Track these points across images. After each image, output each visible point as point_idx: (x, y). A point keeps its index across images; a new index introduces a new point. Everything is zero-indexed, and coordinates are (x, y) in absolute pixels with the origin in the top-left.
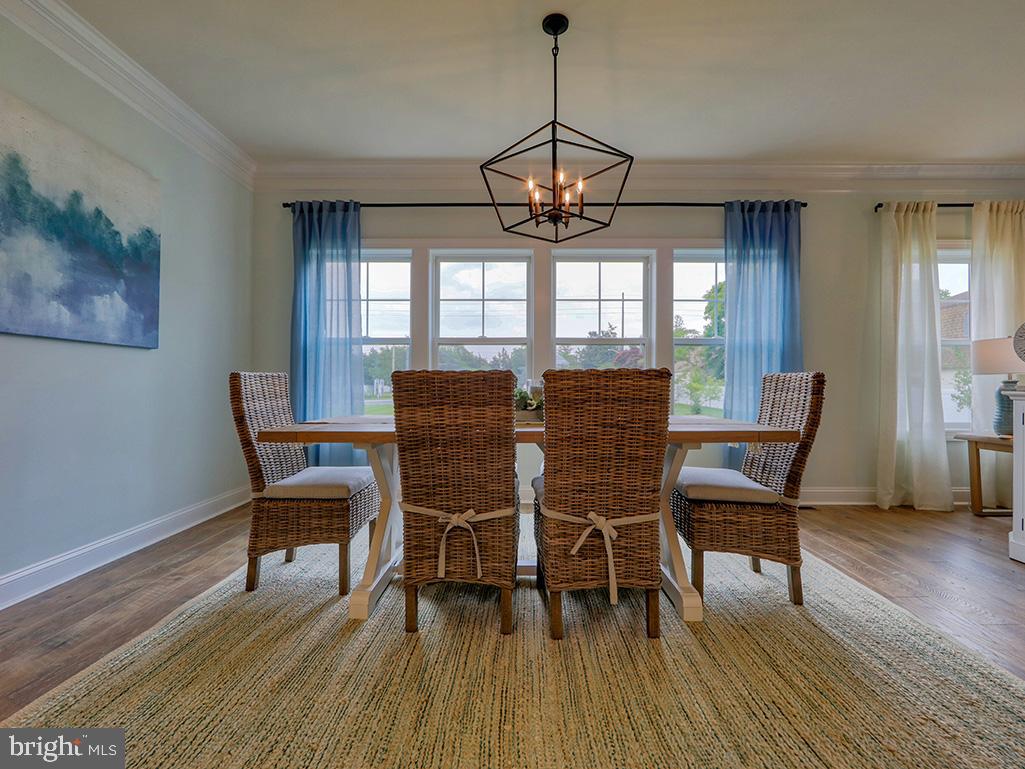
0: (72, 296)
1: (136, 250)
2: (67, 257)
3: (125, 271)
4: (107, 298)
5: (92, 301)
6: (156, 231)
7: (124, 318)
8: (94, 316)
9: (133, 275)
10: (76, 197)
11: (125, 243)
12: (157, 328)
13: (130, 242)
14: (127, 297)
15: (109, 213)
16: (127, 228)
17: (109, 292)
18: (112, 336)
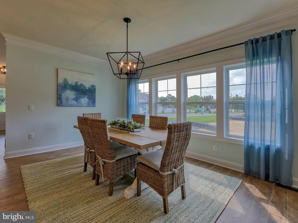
0: (76, 99)
1: (90, 89)
2: (75, 93)
3: (87, 93)
4: (83, 99)
5: (80, 100)
6: (94, 85)
7: (87, 102)
8: (81, 102)
9: (89, 94)
10: (77, 82)
11: (87, 88)
12: (95, 103)
13: (88, 88)
14: (88, 98)
15: (83, 84)
16: (87, 85)
17: (84, 98)
18: (85, 105)
